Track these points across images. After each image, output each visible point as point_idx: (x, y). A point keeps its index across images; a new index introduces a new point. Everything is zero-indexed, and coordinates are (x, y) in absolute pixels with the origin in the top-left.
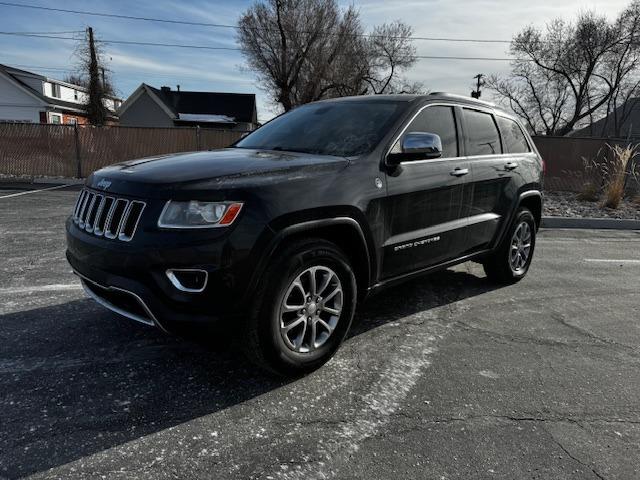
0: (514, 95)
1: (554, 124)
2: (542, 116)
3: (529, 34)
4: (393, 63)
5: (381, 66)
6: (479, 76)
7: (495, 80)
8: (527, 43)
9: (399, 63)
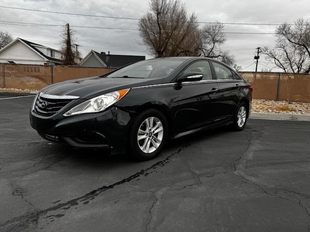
0: (277, 57)
1: (298, 71)
2: (292, 67)
3: (285, 26)
4: (214, 41)
5: (209, 43)
6: (259, 48)
7: (267, 49)
8: (284, 31)
9: (217, 41)
